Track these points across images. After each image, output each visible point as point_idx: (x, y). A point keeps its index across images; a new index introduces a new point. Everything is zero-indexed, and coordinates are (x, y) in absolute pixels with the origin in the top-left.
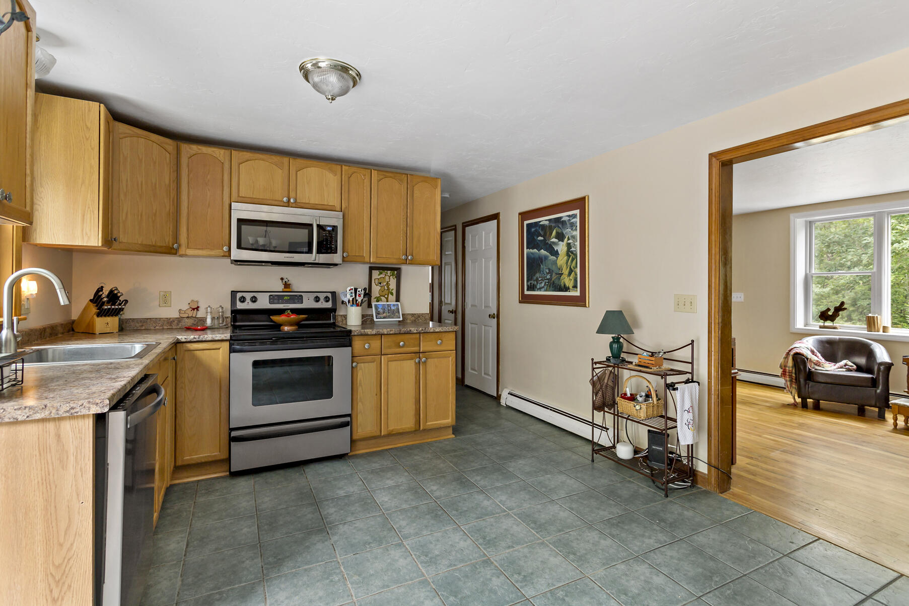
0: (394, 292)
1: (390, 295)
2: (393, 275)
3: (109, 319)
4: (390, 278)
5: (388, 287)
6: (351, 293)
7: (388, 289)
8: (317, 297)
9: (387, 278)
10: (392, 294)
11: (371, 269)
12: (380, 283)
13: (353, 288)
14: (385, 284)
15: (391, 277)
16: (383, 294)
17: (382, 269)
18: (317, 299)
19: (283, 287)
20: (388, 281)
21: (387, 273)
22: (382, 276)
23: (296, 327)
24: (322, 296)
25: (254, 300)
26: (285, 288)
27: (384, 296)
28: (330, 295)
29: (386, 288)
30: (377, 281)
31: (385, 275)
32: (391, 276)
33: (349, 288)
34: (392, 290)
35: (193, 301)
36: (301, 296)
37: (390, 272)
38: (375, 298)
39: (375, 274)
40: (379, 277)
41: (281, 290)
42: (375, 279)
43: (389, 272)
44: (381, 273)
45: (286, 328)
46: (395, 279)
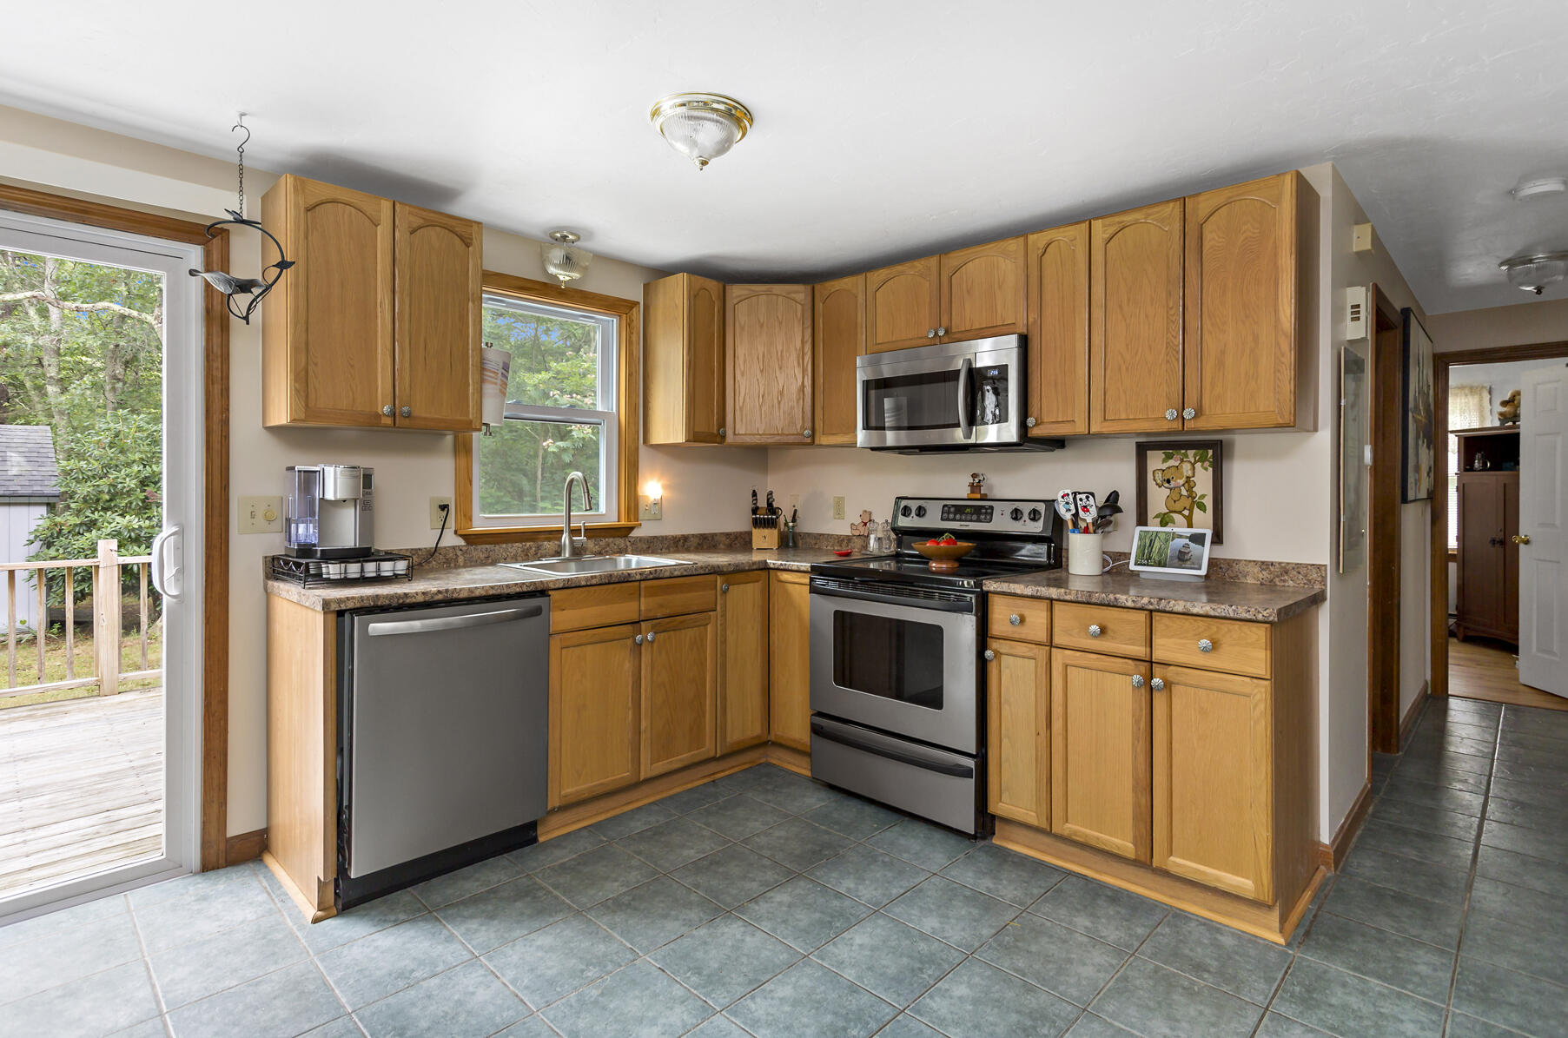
0: (1208, 502)
1: (1196, 510)
2: (1203, 460)
3: (766, 531)
4: (1194, 468)
5: (1190, 490)
6: (1067, 503)
7: (1191, 495)
8: (1016, 511)
9: (1186, 468)
10: (1202, 507)
11: (1142, 450)
12: (1168, 481)
13: (1069, 492)
14: (1181, 482)
15: (1198, 465)
16: (1178, 506)
17: (1172, 445)
18: (1016, 515)
19: (968, 490)
20: (1190, 473)
21: (1187, 457)
22: (1172, 463)
23: (956, 565)
24: (1026, 508)
25: (921, 512)
26: (972, 492)
27: (1180, 512)
28: (1042, 507)
29: (1184, 492)
30: (1159, 476)
31: (1182, 461)
32: (1196, 462)
33: (1061, 494)
34: (1203, 496)
35: (865, 511)
36: (992, 508)
37: (1193, 451)
38: (1156, 517)
39: (1155, 461)
40: (1164, 466)
41: (966, 497)
42: (1154, 472)
43: (1191, 453)
44: (1168, 457)
45: (934, 565)
46: (1210, 469)
